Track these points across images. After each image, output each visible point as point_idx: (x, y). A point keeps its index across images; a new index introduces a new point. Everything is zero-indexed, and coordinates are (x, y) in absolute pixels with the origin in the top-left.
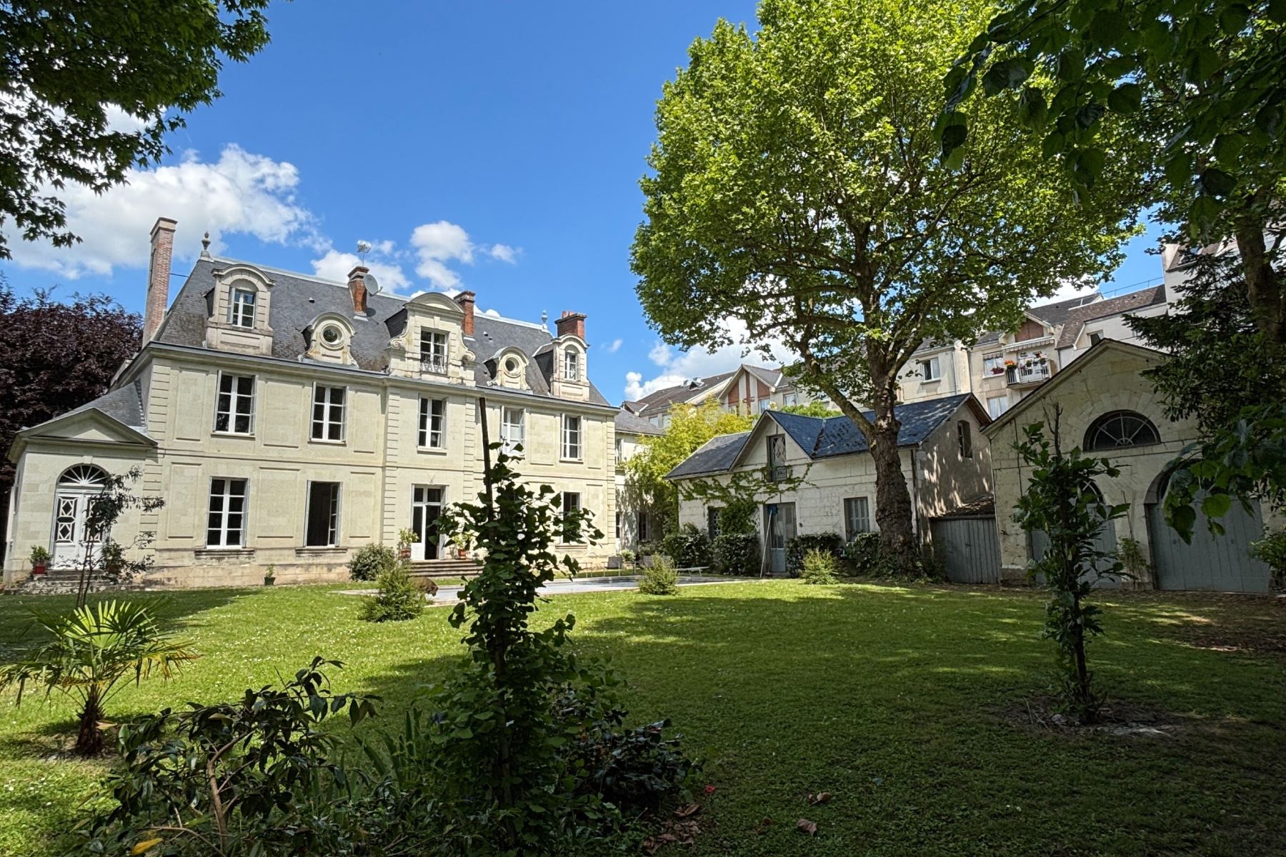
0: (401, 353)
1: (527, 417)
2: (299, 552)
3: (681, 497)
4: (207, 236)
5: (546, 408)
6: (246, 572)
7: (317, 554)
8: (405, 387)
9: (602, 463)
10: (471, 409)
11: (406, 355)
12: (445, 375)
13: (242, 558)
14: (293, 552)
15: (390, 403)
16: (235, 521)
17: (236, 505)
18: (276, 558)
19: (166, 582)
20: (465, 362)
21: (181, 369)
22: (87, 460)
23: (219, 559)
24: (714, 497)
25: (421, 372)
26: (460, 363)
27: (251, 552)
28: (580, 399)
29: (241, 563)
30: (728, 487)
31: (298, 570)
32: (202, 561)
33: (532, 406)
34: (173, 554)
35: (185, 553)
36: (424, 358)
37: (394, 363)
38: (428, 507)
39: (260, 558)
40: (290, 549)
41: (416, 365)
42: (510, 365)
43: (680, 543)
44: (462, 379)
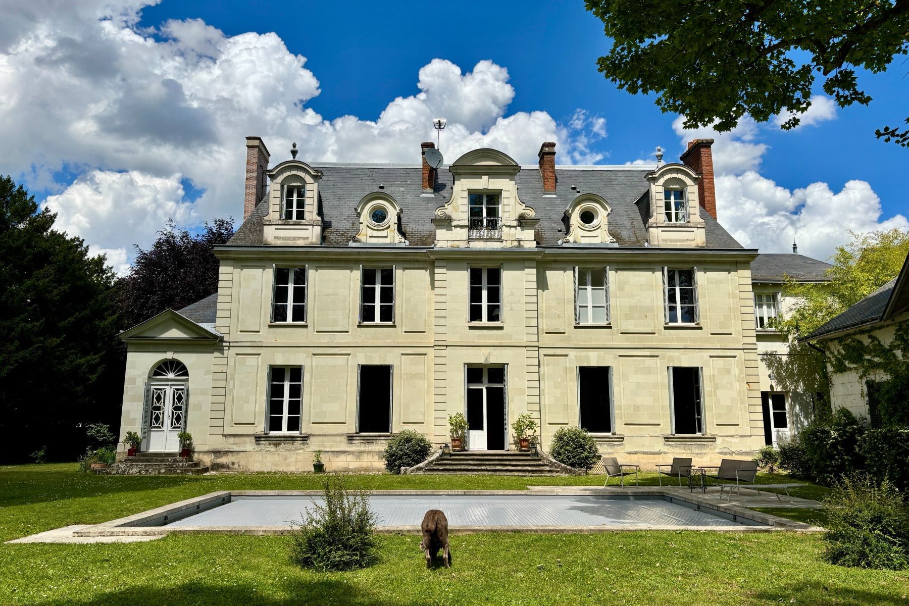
0: (446, 222)
1: (613, 276)
2: (351, 438)
3: (830, 368)
4: (294, 146)
5: (638, 263)
6: (300, 458)
7: (369, 441)
8: (452, 259)
9: (735, 326)
10: (531, 274)
11: (454, 223)
12: (500, 240)
13: (298, 444)
14: (345, 439)
15: (437, 277)
16: (295, 407)
17: (296, 391)
18: (330, 445)
19: (231, 466)
20: (523, 222)
21: (242, 267)
22: (169, 355)
23: (277, 445)
24: (874, 366)
25: (470, 240)
26: (515, 223)
27: (305, 438)
28: (692, 245)
29: (296, 449)
30: (893, 347)
31: (350, 458)
32: (262, 447)
33: (618, 263)
34: (237, 440)
35: (247, 439)
36: (475, 224)
37: (441, 234)
38: (488, 389)
39: (314, 444)
40: (341, 435)
41: (463, 233)
42: (587, 217)
43: (821, 440)
44: (519, 241)
